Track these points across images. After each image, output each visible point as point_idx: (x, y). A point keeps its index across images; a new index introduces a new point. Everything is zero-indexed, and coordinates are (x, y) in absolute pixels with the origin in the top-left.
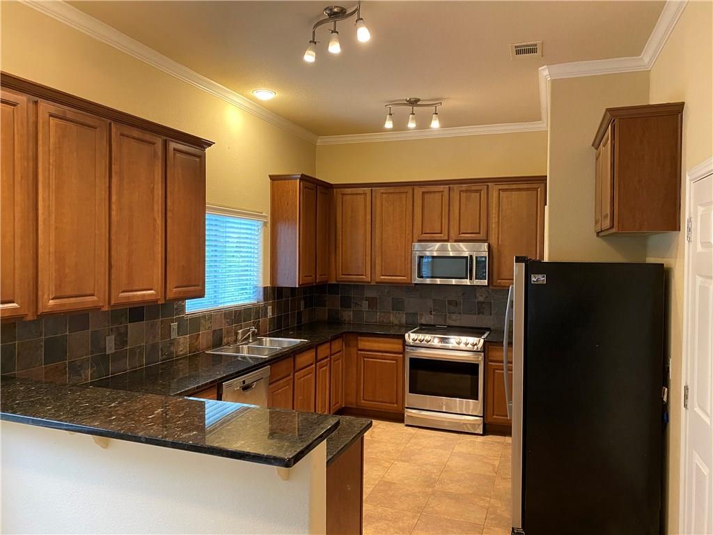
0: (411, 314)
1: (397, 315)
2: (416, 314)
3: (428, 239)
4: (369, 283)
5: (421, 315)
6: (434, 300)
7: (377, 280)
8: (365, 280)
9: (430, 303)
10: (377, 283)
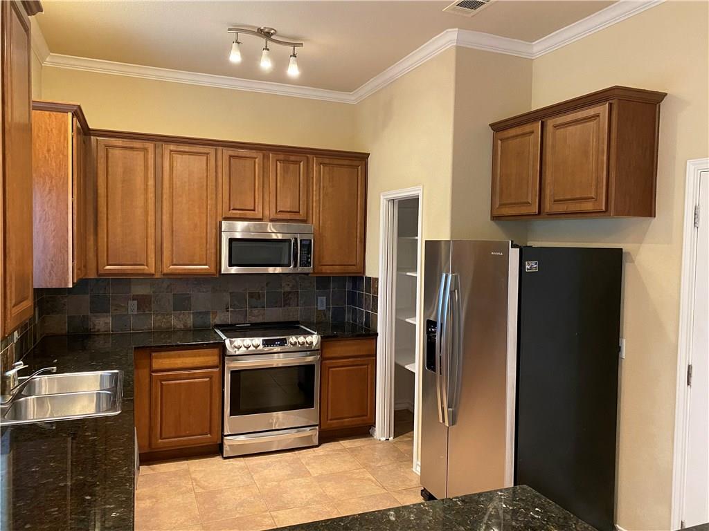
0: (200, 313)
1: (181, 316)
2: (207, 313)
3: (238, 216)
4: (153, 275)
5: (215, 313)
6: (230, 293)
7: (165, 272)
8: (146, 272)
9: (227, 298)
10: (164, 275)
